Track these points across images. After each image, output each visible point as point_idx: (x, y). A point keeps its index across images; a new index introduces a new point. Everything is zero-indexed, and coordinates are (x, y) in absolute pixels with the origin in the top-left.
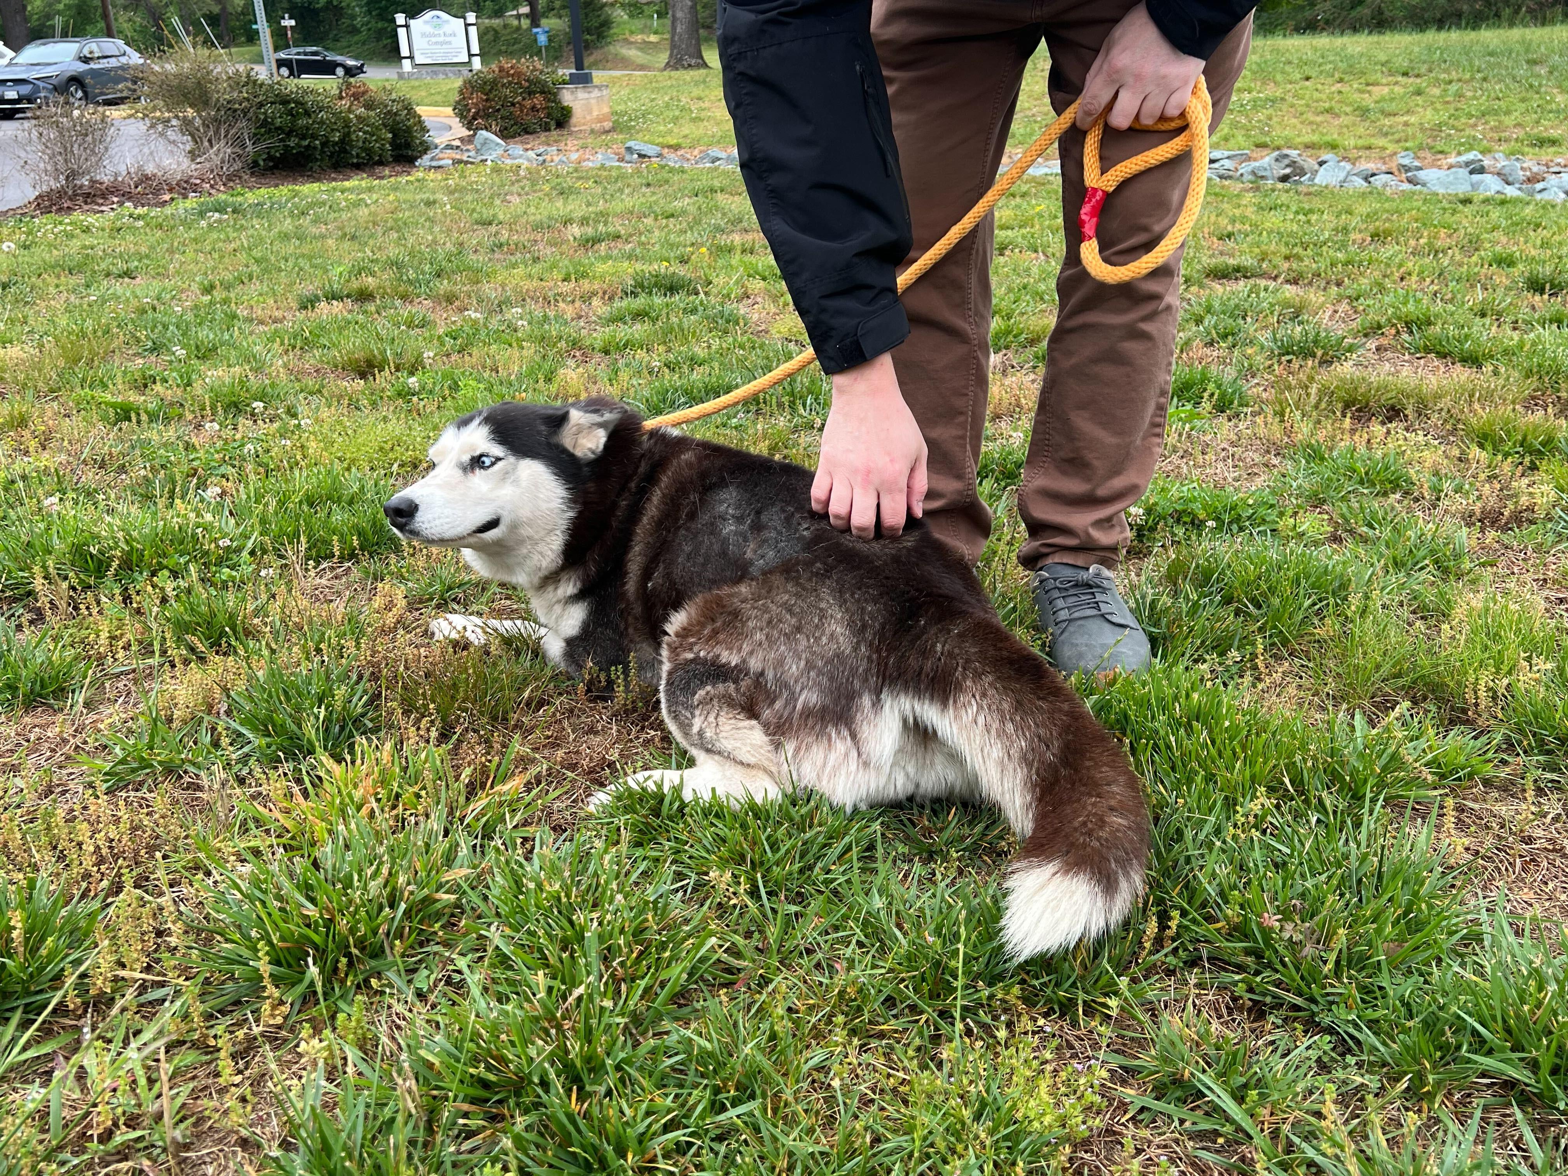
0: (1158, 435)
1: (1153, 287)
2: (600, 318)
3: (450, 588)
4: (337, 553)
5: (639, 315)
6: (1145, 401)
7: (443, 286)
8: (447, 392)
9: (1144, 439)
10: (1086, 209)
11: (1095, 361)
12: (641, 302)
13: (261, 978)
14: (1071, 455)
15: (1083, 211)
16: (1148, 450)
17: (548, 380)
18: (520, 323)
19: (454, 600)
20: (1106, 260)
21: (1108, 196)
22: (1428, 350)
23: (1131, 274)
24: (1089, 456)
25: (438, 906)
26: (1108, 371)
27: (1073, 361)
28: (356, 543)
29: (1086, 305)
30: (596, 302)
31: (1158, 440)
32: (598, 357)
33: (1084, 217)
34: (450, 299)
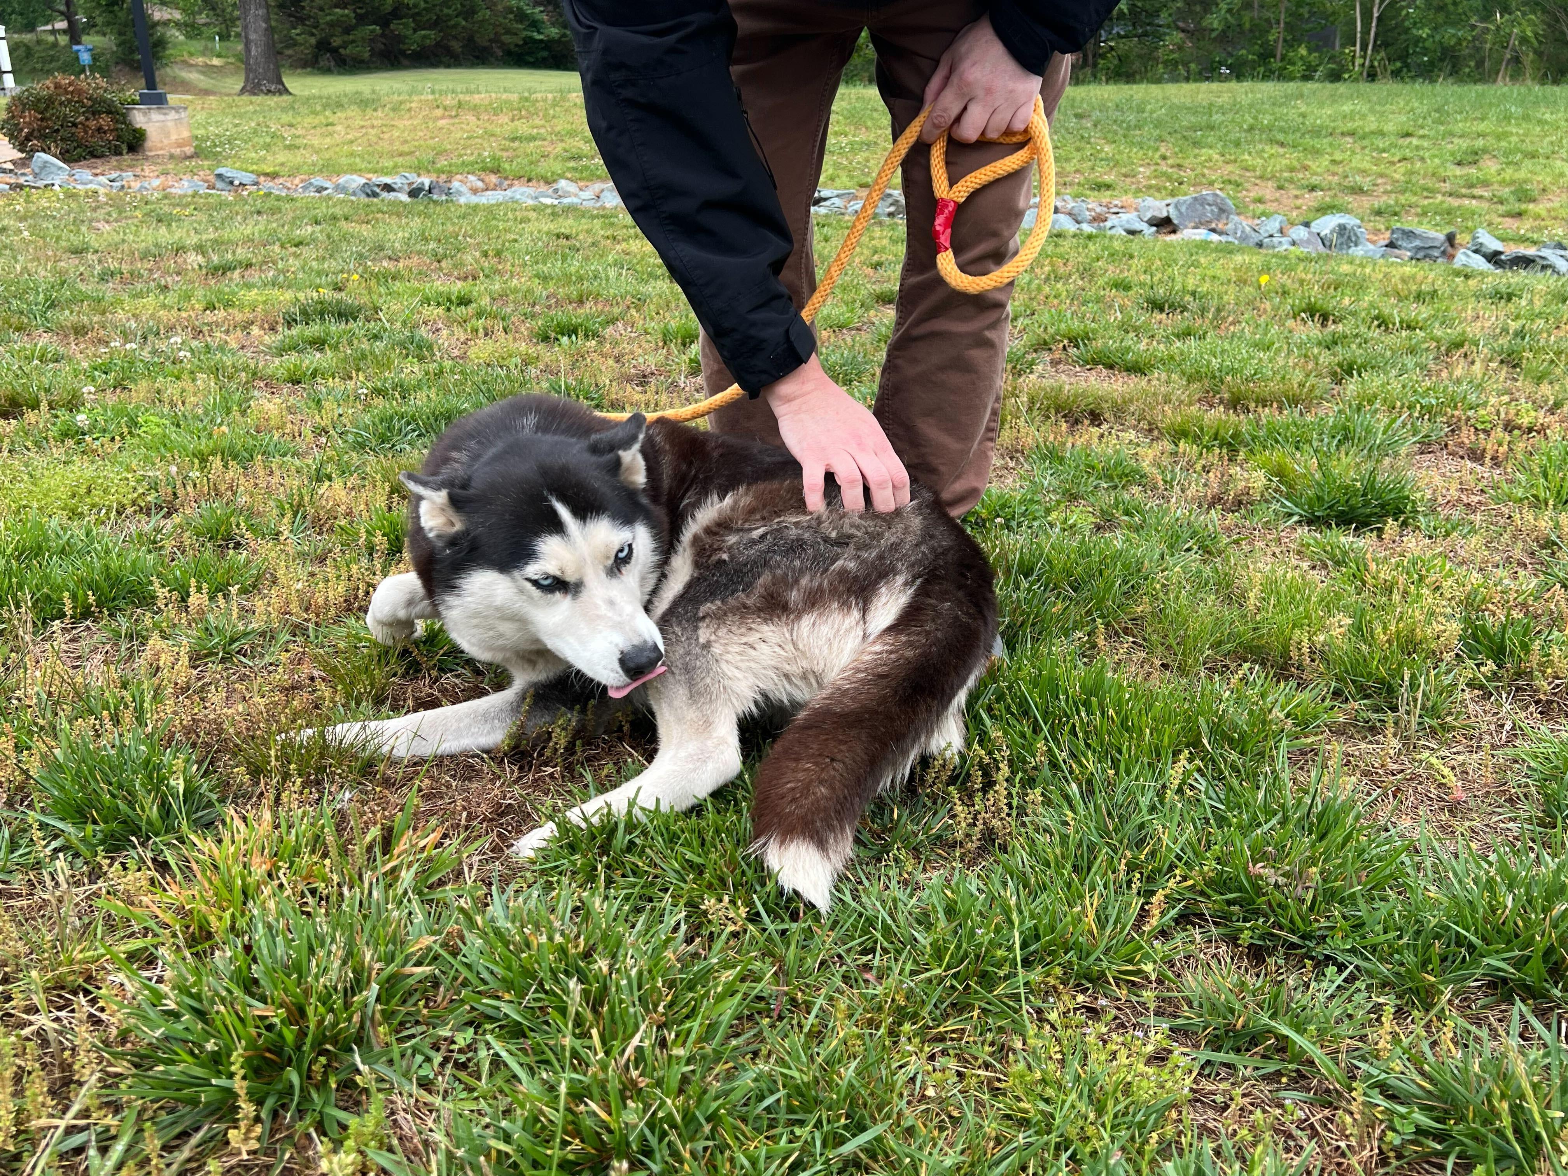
0: (992, 440)
2: (270, 348)
3: (233, 641)
4: (69, 613)
5: (319, 344)
7: (66, 317)
8: (125, 430)
9: (980, 443)
10: (939, 220)
11: (942, 369)
12: (315, 329)
13: (236, 1096)
14: (916, 461)
15: (937, 222)
17: (243, 413)
18: (182, 354)
19: (238, 652)
21: (960, 208)
22: (1095, 362)
24: (935, 461)
25: (411, 981)
26: (954, 378)
27: (919, 369)
28: (92, 599)
30: (255, 331)
31: (991, 444)
32: (286, 389)
33: (938, 228)
34: (80, 331)
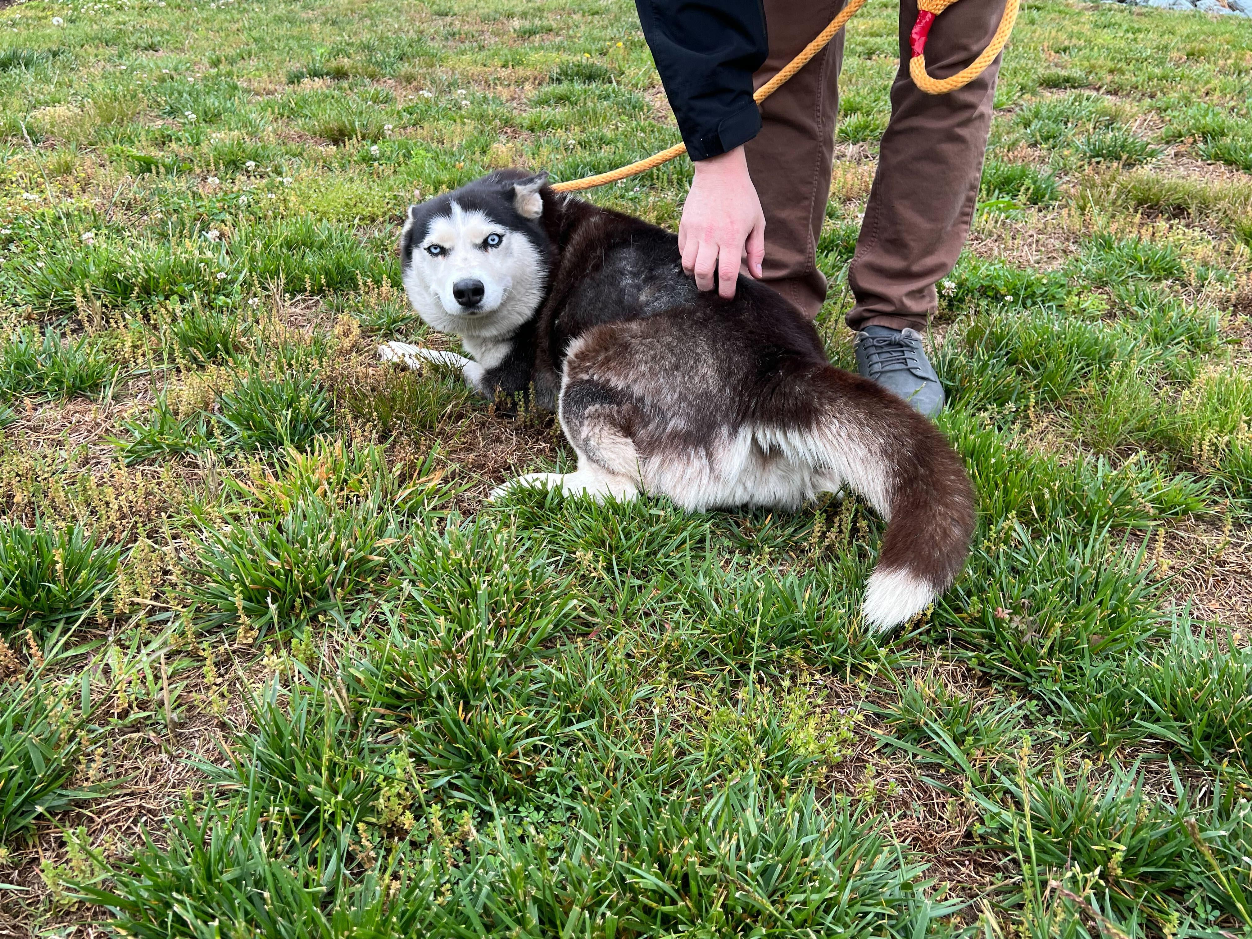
0: (966, 223)
1: (968, 97)
2: (530, 100)
3: (395, 322)
4: (309, 289)
5: (562, 99)
6: (956, 194)
7: (405, 68)
8: (401, 159)
9: (954, 225)
10: (916, 29)
11: (917, 159)
12: (563, 88)
13: (237, 610)
14: (894, 237)
15: (914, 31)
16: (957, 235)
17: (484, 152)
18: (464, 102)
19: (398, 331)
20: (931, 74)
21: (937, 19)
22: (1217, 158)
23: (949, 87)
24: (908, 238)
25: (371, 564)
26: (927, 168)
27: (900, 158)
28: (323, 281)
29: (913, 112)
30: (528, 86)
31: (965, 227)
32: (525, 134)
33: (915, 36)
34: (409, 79)
